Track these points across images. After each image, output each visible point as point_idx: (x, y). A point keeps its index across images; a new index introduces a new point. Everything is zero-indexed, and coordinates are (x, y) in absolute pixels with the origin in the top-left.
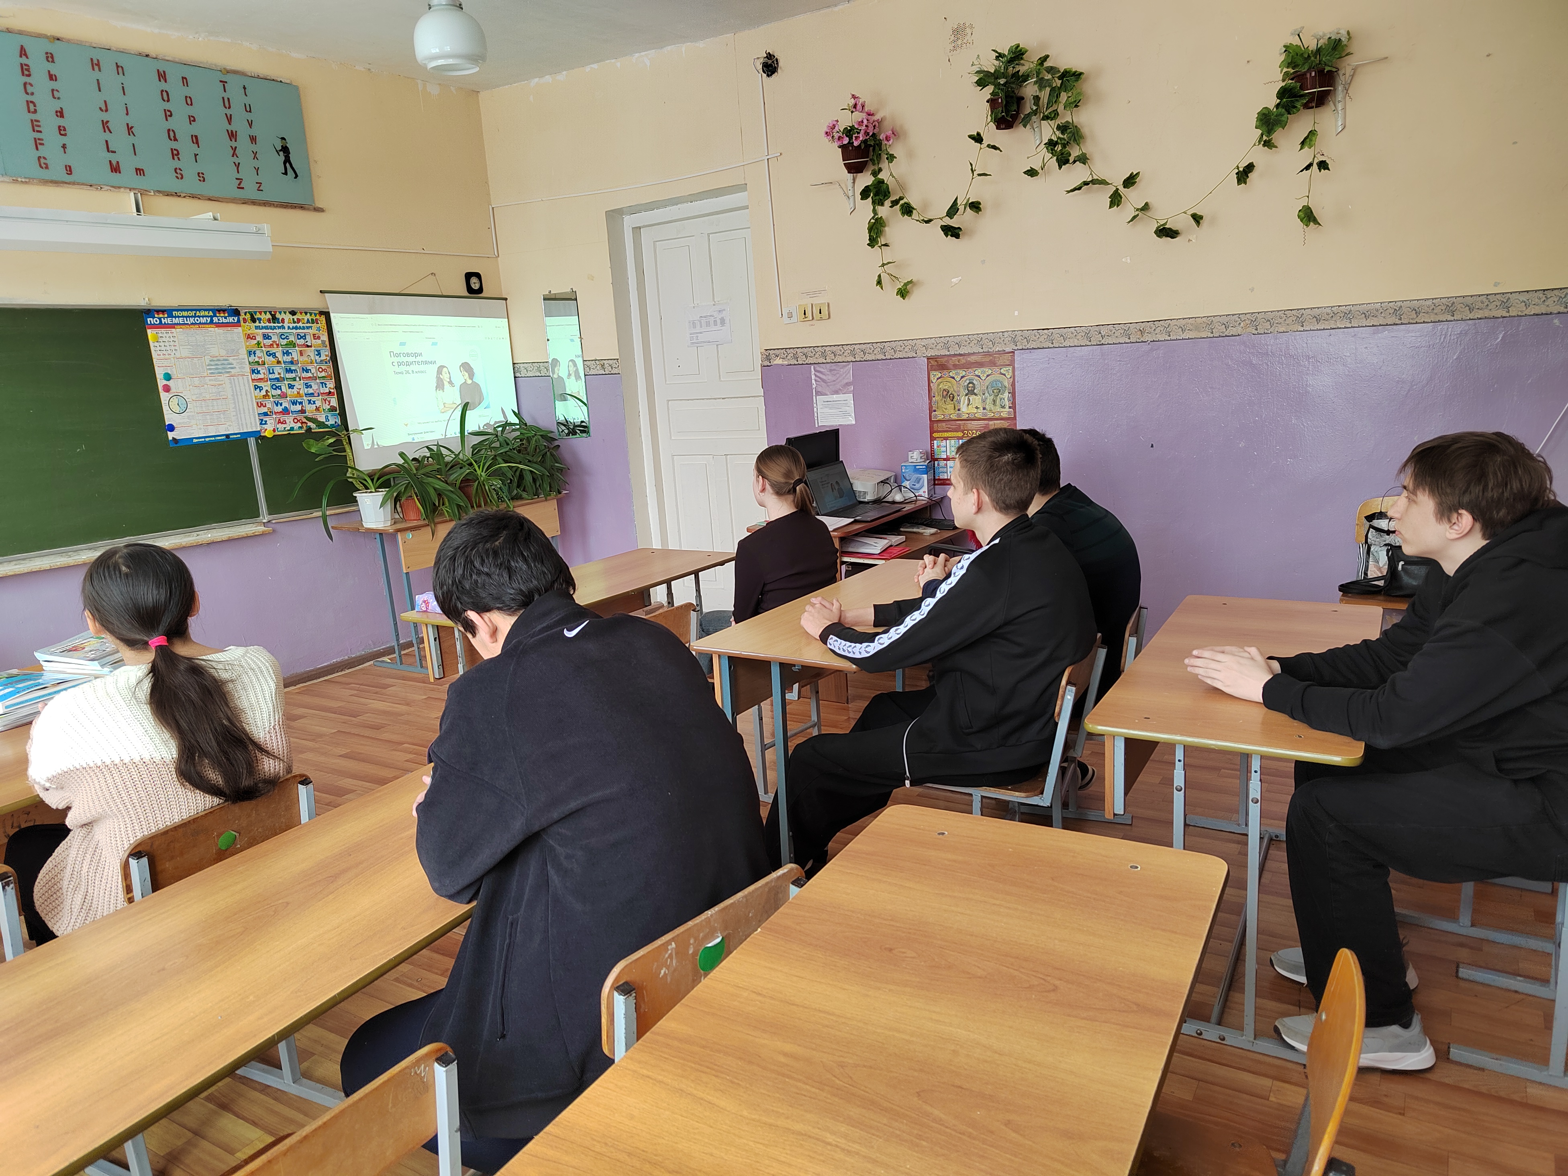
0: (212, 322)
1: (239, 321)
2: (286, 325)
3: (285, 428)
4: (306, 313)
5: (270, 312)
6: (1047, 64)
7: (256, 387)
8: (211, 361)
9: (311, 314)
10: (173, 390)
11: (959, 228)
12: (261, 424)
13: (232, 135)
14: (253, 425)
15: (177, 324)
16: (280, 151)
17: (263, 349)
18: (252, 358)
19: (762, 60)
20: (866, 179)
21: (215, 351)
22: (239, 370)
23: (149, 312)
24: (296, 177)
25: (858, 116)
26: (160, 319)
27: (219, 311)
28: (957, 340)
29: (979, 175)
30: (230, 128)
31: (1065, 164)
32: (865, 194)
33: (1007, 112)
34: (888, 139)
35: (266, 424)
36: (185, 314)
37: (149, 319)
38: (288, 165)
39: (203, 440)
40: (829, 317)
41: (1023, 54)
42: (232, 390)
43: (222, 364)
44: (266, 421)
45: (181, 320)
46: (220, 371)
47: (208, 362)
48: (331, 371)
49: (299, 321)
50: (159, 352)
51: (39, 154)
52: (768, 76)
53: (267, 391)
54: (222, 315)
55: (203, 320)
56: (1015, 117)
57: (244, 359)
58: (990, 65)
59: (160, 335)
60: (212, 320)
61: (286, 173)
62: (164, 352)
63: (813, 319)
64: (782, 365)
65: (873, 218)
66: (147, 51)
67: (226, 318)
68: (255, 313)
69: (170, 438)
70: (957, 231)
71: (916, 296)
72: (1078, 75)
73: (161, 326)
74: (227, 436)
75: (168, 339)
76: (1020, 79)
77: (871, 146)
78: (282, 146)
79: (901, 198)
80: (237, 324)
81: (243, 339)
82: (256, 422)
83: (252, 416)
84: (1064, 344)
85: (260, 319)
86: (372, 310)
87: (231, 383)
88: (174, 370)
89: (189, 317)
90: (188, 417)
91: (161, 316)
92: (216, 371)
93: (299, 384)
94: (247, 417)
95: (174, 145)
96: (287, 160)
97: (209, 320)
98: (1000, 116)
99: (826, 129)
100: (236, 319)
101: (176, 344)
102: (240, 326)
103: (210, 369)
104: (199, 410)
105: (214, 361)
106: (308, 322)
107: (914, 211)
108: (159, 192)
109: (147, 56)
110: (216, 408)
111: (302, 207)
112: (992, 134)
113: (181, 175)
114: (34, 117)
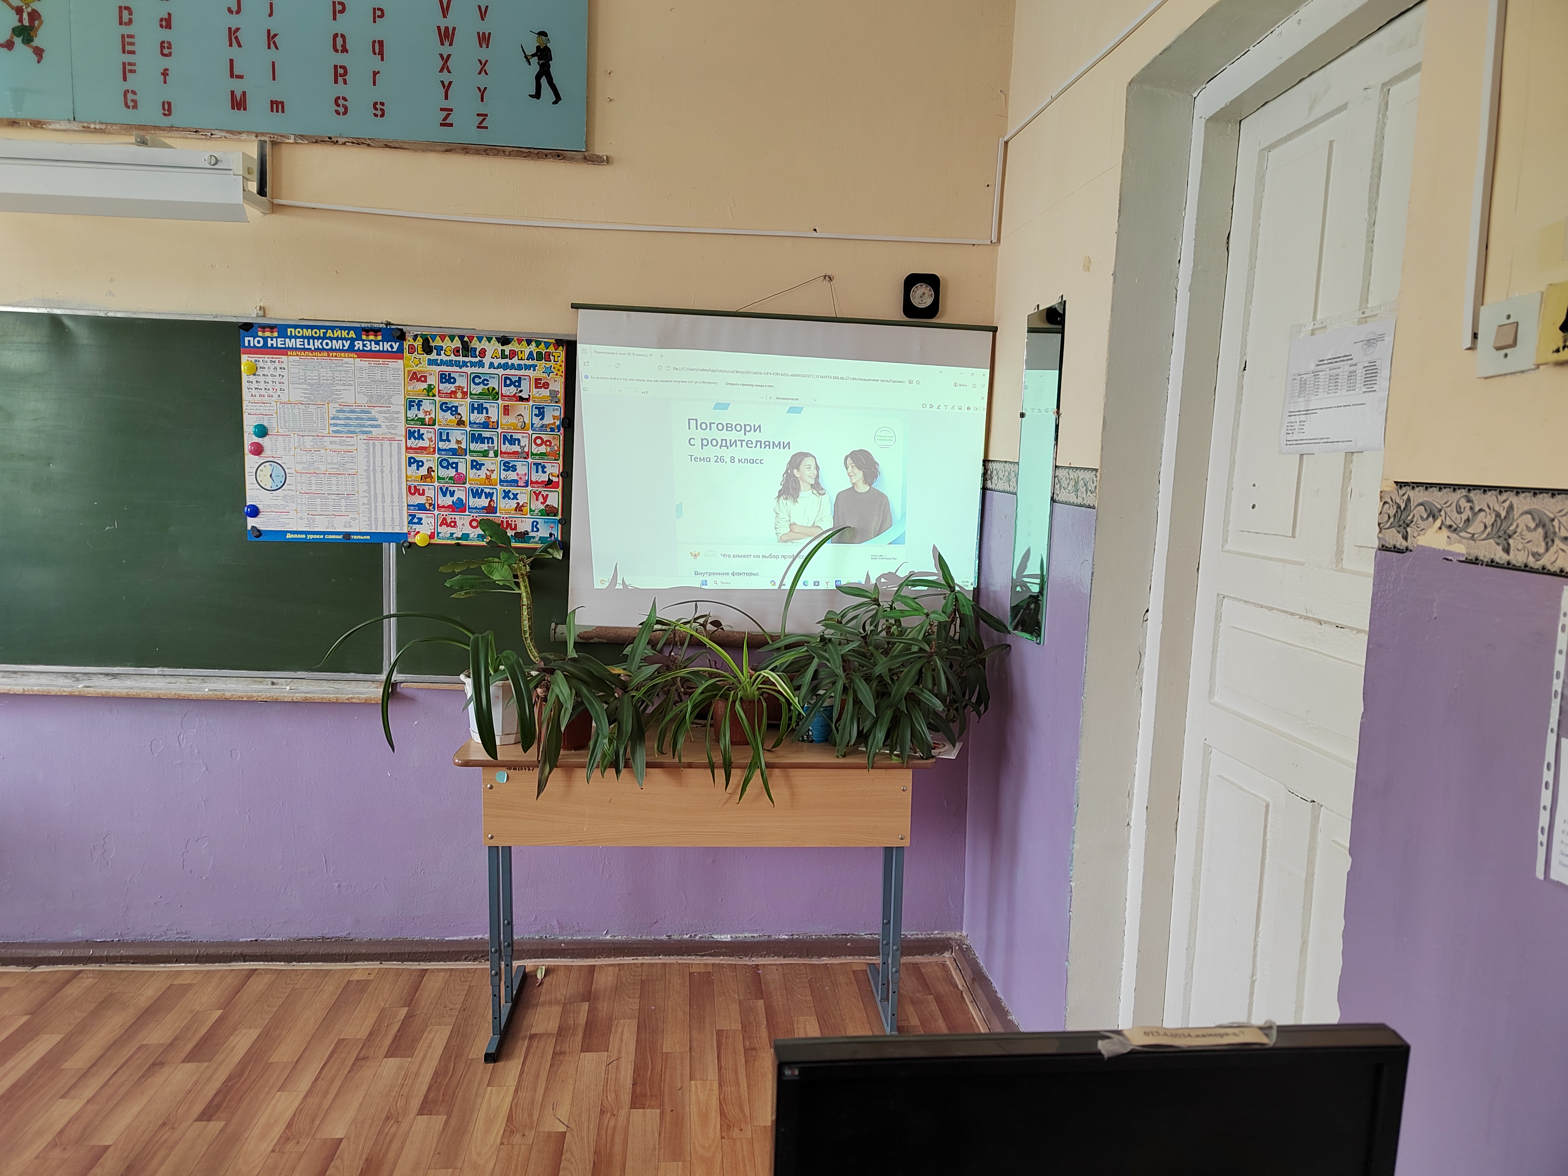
0: (351, 349)
1: (401, 350)
2: (487, 360)
3: (452, 534)
4: (529, 342)
5: (461, 338)
7: (411, 462)
8: (338, 411)
9: (538, 344)
10: (267, 453)
12: (410, 522)
13: (446, 35)
14: (397, 523)
15: (292, 349)
16: (533, 55)
17: (437, 398)
18: (411, 414)
21: (348, 396)
22: (386, 431)
23: (247, 327)
24: (555, 103)
26: (265, 339)
27: (367, 331)
30: (443, 23)
35: (420, 522)
36: (308, 333)
37: (247, 339)
38: (544, 80)
39: (303, 536)
42: (368, 462)
43: (357, 419)
44: (421, 519)
45: (299, 343)
46: (352, 429)
47: (333, 412)
48: (558, 443)
49: (513, 354)
50: (254, 392)
51: (128, 86)
53: (430, 470)
54: (372, 337)
55: (338, 344)
57: (398, 413)
59: (261, 364)
60: (352, 345)
61: (537, 95)
62: (263, 392)
64: (1449, 559)
67: (377, 343)
68: (434, 337)
69: (249, 528)
73: (266, 349)
74: (347, 535)
75: (272, 371)
78: (538, 47)
80: (398, 354)
81: (402, 379)
82: (401, 519)
83: (396, 509)
85: (439, 349)
86: (665, 342)
87: (367, 450)
88: (274, 421)
89: (313, 338)
90: (285, 497)
91: (268, 334)
92: (346, 429)
93: (492, 463)
94: (388, 509)
95: (341, 59)
96: (545, 71)
97: (347, 344)
100: (396, 346)
101: (285, 380)
102: (402, 358)
103: (335, 425)
104: (305, 488)
105: (344, 411)
106: (530, 356)
108: (302, 137)
110: (334, 488)
111: (559, 155)
113: (346, 108)
114: (126, 30)
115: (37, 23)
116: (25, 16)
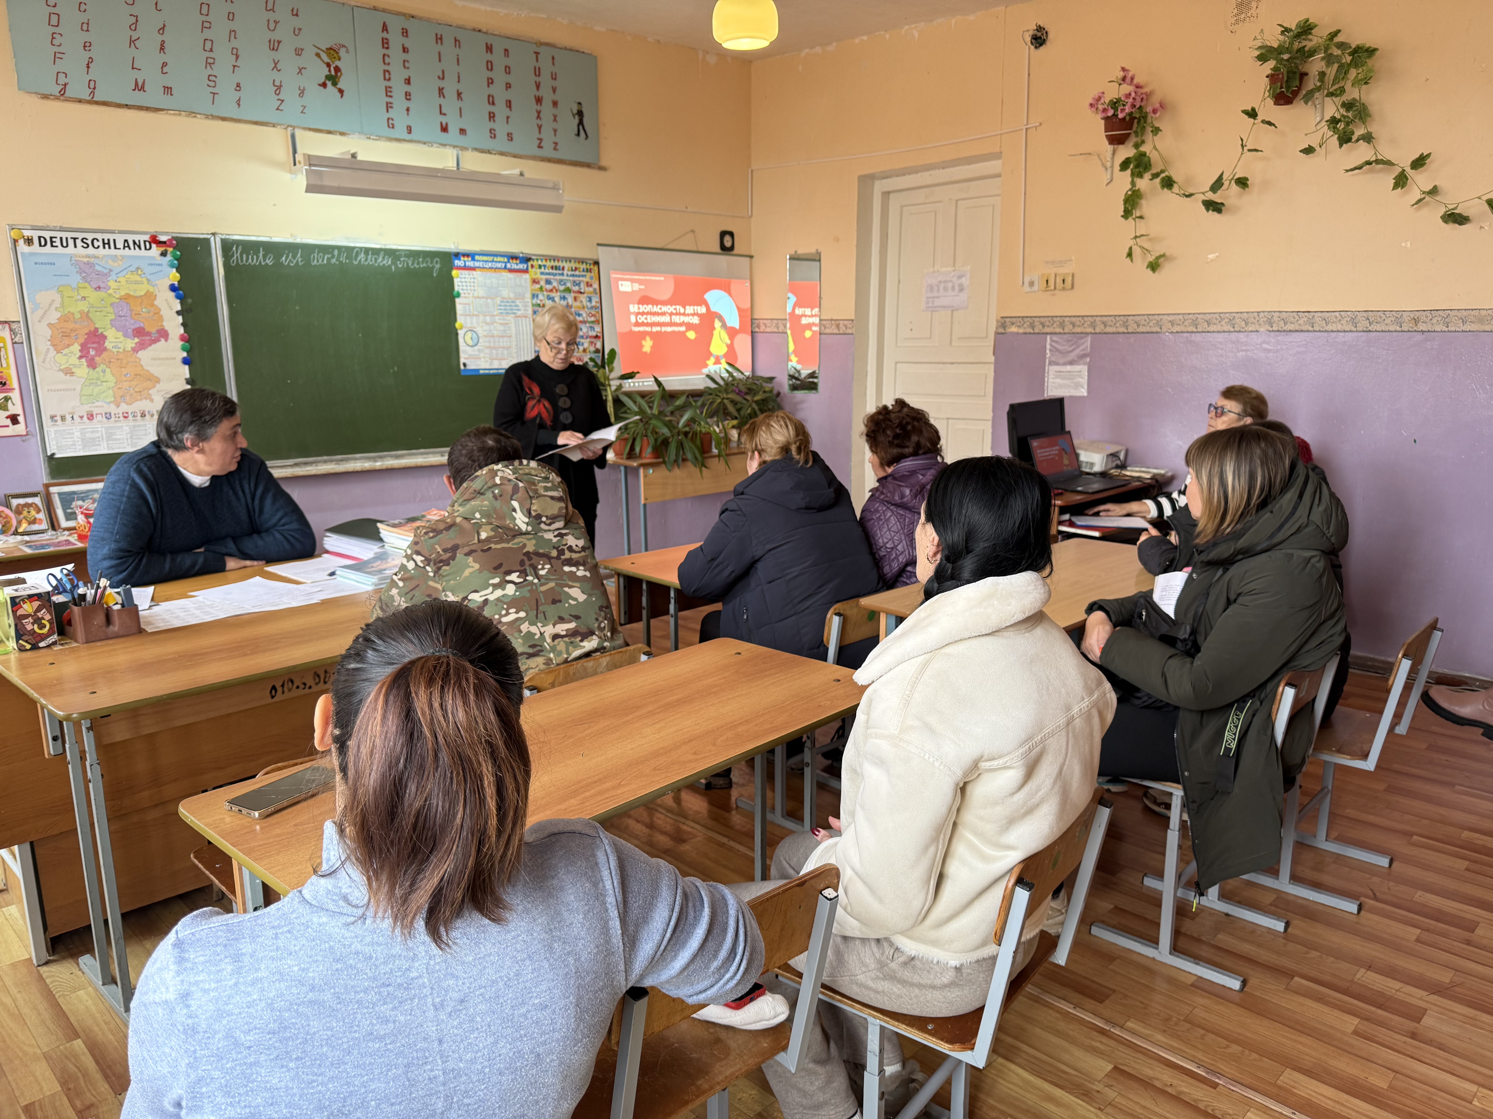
1: (528, 267)
2: (565, 272)
4: (583, 263)
5: (553, 260)
6: (1339, 39)
8: (501, 302)
9: (587, 264)
10: (469, 324)
11: (1222, 204)
13: (539, 100)
15: (479, 268)
16: (576, 114)
17: (545, 293)
18: (535, 301)
19: (1031, 33)
20: (1126, 151)
21: (505, 294)
22: (523, 311)
23: (457, 255)
24: (586, 138)
25: (1126, 88)
26: (464, 261)
27: (512, 258)
28: (1207, 317)
29: (1249, 150)
30: (537, 94)
31: (1346, 142)
32: (1124, 166)
33: (1288, 88)
34: (1155, 111)
36: (485, 258)
37: (455, 262)
38: (581, 127)
39: (486, 372)
40: (1072, 287)
41: (1311, 29)
42: (516, 326)
43: (510, 306)
45: (481, 264)
46: (508, 311)
47: (499, 303)
48: (597, 315)
49: (576, 269)
51: (390, 115)
52: (1036, 47)
54: (514, 261)
55: (499, 265)
56: (1295, 94)
57: (528, 301)
58: (1274, 39)
59: (463, 275)
60: (506, 266)
61: (578, 134)
62: (465, 291)
63: (1055, 288)
64: (1018, 333)
65: (1130, 190)
66: (479, 27)
67: (517, 264)
68: (542, 260)
69: (462, 368)
70: (1219, 206)
71: (1167, 271)
72: (1371, 52)
73: (465, 268)
75: (468, 280)
76: (1306, 54)
77: (1135, 118)
78: (578, 110)
79: (1162, 171)
80: (526, 270)
81: (529, 282)
84: (1327, 328)
85: (544, 266)
87: (515, 323)
89: (488, 261)
90: (478, 349)
91: (466, 259)
92: (505, 312)
95: (492, 108)
96: (581, 123)
97: (503, 265)
98: (1278, 91)
99: (1091, 101)
100: (525, 265)
101: (476, 284)
102: (529, 272)
103: (500, 309)
104: (487, 344)
105: (504, 302)
106: (583, 270)
107: (1175, 185)
108: (476, 149)
109: (479, 31)
110: (501, 344)
111: (588, 166)
112: (1269, 110)
113: (495, 135)
114: (388, 84)
115: (339, 74)
116: (332, 69)
